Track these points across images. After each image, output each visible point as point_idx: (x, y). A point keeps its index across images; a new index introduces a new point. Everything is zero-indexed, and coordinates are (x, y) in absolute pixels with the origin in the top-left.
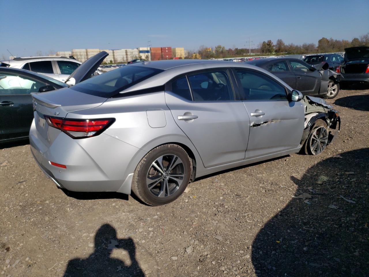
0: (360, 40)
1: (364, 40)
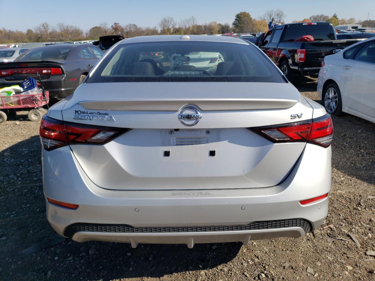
0: (34, 31)
1: (38, 32)
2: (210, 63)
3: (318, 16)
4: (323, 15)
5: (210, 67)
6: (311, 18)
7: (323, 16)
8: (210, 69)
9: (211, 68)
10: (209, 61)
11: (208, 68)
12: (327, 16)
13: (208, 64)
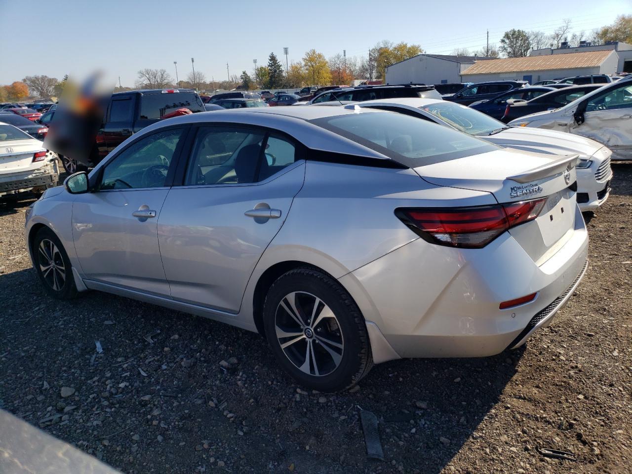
2: (34, 161)
3: (37, 78)
4: (46, 76)
5: (34, 170)
6: (25, 80)
7: (46, 79)
8: (35, 173)
9: (36, 171)
10: (31, 158)
11: (31, 172)
12: (53, 79)
13: (30, 165)
